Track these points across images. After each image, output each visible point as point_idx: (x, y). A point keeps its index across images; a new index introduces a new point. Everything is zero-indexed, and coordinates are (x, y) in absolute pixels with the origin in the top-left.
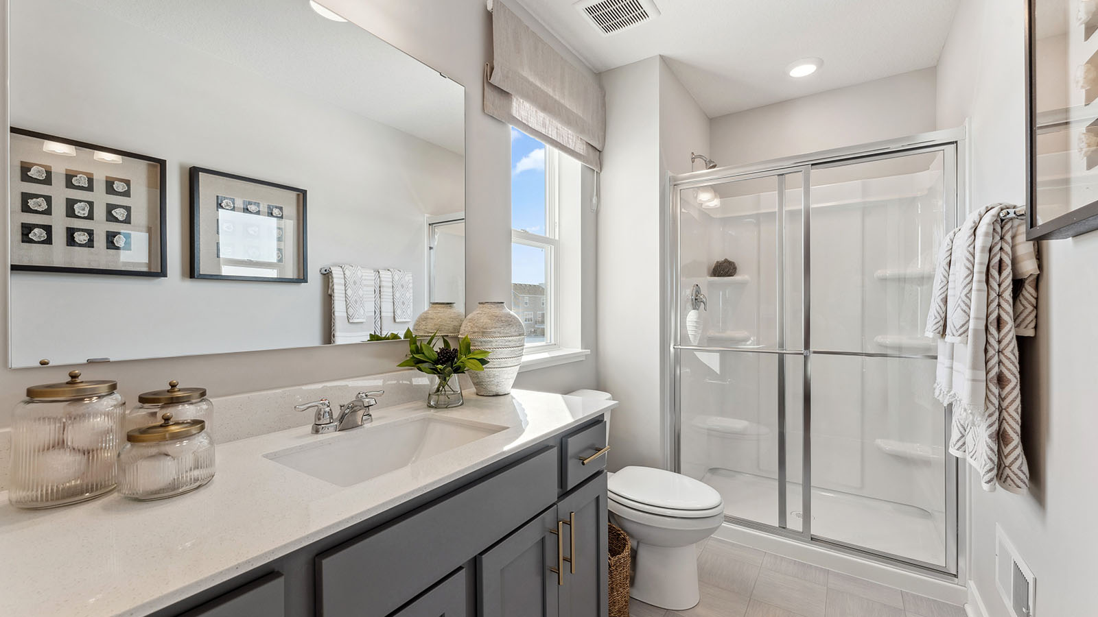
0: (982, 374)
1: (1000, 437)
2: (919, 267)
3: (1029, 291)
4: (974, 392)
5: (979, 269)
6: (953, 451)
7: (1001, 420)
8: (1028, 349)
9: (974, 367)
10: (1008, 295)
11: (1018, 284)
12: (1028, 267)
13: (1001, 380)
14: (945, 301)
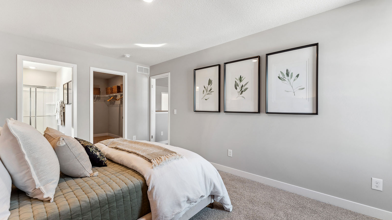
0: (60, 116)
1: (62, 121)
2: (53, 103)
3: (64, 108)
4: (59, 117)
5: (60, 106)
6: (58, 125)
7: (62, 119)
8: (64, 113)
9: (59, 115)
10: (62, 108)
11: (63, 107)
12: (64, 106)
13: (62, 116)
14: (57, 109)
